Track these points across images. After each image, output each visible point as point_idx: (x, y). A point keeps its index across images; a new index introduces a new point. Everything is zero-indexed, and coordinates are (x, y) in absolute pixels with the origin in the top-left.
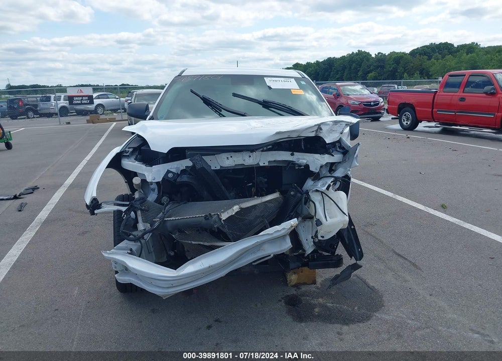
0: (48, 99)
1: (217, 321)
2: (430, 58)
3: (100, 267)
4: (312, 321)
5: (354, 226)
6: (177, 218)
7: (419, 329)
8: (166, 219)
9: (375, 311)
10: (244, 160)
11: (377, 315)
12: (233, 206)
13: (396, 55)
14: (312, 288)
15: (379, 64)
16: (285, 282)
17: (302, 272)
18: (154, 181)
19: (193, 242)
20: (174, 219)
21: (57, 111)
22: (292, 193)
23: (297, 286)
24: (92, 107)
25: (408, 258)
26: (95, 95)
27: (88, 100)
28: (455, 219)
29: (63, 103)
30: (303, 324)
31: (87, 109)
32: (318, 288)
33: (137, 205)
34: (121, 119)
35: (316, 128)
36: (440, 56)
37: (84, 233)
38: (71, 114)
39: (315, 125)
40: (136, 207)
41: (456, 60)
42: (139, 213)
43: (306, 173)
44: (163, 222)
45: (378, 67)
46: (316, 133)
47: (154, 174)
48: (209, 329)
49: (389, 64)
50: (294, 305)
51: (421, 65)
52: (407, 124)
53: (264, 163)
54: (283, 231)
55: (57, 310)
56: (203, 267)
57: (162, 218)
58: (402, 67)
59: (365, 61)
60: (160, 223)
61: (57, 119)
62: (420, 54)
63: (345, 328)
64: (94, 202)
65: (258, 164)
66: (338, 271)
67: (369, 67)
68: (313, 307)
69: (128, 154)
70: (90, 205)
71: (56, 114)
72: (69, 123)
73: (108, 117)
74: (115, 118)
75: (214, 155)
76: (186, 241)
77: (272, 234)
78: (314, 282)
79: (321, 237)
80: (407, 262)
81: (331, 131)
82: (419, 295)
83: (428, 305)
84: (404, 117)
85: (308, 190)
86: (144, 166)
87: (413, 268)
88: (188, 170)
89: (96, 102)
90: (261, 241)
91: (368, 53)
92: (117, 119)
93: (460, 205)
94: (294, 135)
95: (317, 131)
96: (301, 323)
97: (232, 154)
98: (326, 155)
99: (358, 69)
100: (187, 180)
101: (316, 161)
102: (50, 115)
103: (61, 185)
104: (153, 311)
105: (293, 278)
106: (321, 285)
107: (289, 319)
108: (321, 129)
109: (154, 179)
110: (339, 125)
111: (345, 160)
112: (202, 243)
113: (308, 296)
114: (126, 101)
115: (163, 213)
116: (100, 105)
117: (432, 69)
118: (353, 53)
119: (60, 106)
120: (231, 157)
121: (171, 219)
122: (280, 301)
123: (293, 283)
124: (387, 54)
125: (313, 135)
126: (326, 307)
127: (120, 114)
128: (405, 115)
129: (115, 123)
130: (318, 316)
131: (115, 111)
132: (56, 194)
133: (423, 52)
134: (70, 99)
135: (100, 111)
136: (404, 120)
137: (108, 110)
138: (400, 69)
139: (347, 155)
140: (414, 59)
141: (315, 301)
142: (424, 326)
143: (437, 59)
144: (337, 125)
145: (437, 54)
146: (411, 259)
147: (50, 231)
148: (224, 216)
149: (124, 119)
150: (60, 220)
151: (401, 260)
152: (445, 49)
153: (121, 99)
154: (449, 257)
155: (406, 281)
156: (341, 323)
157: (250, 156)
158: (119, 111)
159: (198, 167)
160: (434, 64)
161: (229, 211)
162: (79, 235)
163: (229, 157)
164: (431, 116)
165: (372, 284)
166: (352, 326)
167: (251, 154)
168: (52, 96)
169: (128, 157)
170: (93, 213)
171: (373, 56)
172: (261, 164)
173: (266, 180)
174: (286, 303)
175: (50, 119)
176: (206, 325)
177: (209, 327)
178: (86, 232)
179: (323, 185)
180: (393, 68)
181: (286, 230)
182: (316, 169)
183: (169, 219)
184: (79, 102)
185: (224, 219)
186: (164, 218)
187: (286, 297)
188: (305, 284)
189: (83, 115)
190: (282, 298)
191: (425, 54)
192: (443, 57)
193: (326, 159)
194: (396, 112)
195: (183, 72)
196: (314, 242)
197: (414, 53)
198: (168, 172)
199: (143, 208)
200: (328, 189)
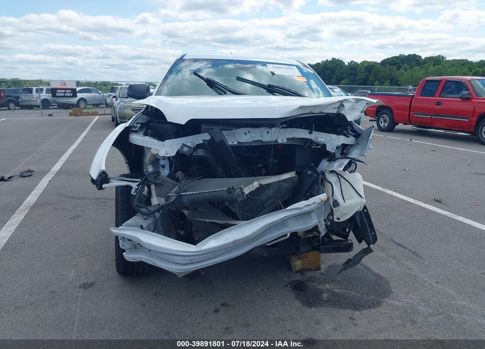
0: (30, 91)
1: (223, 305)
2: (399, 69)
3: (96, 250)
4: (322, 306)
5: (367, 210)
6: (195, 193)
7: (431, 315)
8: (183, 194)
9: (385, 298)
10: (262, 136)
11: (387, 301)
12: (253, 182)
13: (367, 64)
14: (317, 274)
15: (352, 72)
16: (289, 268)
17: (306, 258)
18: (167, 156)
19: (207, 220)
20: (191, 193)
21: (39, 102)
22: (309, 172)
23: (302, 272)
24: (74, 100)
25: (408, 247)
26: (78, 89)
27: (71, 92)
28: (446, 212)
29: (45, 95)
30: (313, 309)
31: (69, 103)
32: (322, 274)
33: (151, 178)
34: (104, 113)
35: (338, 105)
36: (408, 67)
37: (75, 217)
38: (53, 107)
39: (338, 102)
40: (150, 181)
41: (423, 71)
42: (153, 187)
43: (322, 153)
44: (179, 197)
45: (350, 74)
46: (338, 110)
47: (167, 148)
48: (216, 313)
49: (361, 72)
50: (301, 291)
51: (391, 74)
52: (384, 126)
53: (283, 140)
54: (313, 206)
55: (53, 292)
56: (227, 242)
57: (178, 193)
58: (374, 76)
59: (339, 68)
60: (177, 197)
61: (39, 111)
62: (390, 64)
63: (357, 314)
64: (103, 175)
65: (277, 141)
66: (351, 255)
67: (342, 74)
68: (321, 292)
69: (136, 129)
70: (97, 180)
71: (38, 107)
72: (51, 115)
73: (90, 111)
74: (98, 112)
75: (231, 130)
76: (200, 219)
77: (301, 208)
78: (319, 268)
79: (337, 219)
80: (407, 251)
81: (352, 109)
82: (426, 283)
83: (436, 292)
84: (381, 120)
85: (323, 171)
86: (155, 141)
87: (415, 257)
88: (206, 143)
89: (80, 96)
90: (289, 216)
91: (342, 61)
92: (99, 113)
93: (448, 199)
94: (317, 111)
95: (339, 107)
96: (311, 307)
97: (250, 129)
98: (342, 136)
99: (332, 76)
100: (203, 154)
101: (332, 141)
102: (31, 107)
103: (48, 172)
104: (156, 294)
105: (298, 264)
106: (326, 271)
107: (297, 304)
108: (343, 106)
109: (167, 154)
110: (360, 103)
111: (358, 143)
112: (216, 221)
113: (314, 282)
114: (109, 96)
115: (179, 187)
116: (82, 99)
117: (401, 78)
118: (327, 60)
119: (42, 98)
120: (249, 132)
121: (188, 193)
122: (287, 286)
123: (298, 268)
124: (359, 63)
125: (335, 111)
126: (334, 292)
127: (102, 109)
128: (383, 118)
129: (97, 117)
130: (328, 301)
131: (97, 105)
132: (43, 180)
133: (393, 62)
134: (53, 91)
135: (82, 105)
136: (381, 122)
137: (90, 105)
138: (371, 78)
139: (360, 139)
140: (385, 68)
141: (321, 287)
142: (436, 312)
143: (406, 70)
144: (359, 103)
145: (406, 65)
146: (411, 248)
147: (40, 215)
148: (247, 191)
149: (106, 113)
150: (49, 204)
151: (401, 249)
152: (413, 61)
153: (104, 94)
154: (448, 247)
155: (410, 269)
156: (352, 309)
157: (268, 132)
158: (101, 106)
159: (217, 140)
160: (403, 74)
161: (251, 186)
162: (70, 219)
163: (247, 132)
164: (408, 118)
165: (376, 271)
166: (363, 312)
167: (269, 130)
168: (34, 89)
169: (136, 132)
170: (100, 188)
171: (346, 64)
172: (280, 141)
173: (277, 161)
174: (292, 288)
175: (31, 111)
176: (213, 309)
177: (217, 311)
178: (78, 216)
179: (340, 166)
180: (365, 76)
181: (316, 204)
182: (333, 150)
183: (185, 193)
184: (62, 95)
185: (246, 193)
186: (180, 193)
187: (292, 282)
188: (309, 270)
189: (65, 108)
190: (288, 283)
191: (395, 64)
192: (411, 68)
193: (341, 140)
194: (375, 115)
195: (184, 56)
196: (326, 225)
197: (384, 63)
198: (184, 145)
199: (158, 182)
200: (344, 170)
